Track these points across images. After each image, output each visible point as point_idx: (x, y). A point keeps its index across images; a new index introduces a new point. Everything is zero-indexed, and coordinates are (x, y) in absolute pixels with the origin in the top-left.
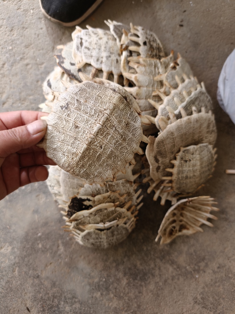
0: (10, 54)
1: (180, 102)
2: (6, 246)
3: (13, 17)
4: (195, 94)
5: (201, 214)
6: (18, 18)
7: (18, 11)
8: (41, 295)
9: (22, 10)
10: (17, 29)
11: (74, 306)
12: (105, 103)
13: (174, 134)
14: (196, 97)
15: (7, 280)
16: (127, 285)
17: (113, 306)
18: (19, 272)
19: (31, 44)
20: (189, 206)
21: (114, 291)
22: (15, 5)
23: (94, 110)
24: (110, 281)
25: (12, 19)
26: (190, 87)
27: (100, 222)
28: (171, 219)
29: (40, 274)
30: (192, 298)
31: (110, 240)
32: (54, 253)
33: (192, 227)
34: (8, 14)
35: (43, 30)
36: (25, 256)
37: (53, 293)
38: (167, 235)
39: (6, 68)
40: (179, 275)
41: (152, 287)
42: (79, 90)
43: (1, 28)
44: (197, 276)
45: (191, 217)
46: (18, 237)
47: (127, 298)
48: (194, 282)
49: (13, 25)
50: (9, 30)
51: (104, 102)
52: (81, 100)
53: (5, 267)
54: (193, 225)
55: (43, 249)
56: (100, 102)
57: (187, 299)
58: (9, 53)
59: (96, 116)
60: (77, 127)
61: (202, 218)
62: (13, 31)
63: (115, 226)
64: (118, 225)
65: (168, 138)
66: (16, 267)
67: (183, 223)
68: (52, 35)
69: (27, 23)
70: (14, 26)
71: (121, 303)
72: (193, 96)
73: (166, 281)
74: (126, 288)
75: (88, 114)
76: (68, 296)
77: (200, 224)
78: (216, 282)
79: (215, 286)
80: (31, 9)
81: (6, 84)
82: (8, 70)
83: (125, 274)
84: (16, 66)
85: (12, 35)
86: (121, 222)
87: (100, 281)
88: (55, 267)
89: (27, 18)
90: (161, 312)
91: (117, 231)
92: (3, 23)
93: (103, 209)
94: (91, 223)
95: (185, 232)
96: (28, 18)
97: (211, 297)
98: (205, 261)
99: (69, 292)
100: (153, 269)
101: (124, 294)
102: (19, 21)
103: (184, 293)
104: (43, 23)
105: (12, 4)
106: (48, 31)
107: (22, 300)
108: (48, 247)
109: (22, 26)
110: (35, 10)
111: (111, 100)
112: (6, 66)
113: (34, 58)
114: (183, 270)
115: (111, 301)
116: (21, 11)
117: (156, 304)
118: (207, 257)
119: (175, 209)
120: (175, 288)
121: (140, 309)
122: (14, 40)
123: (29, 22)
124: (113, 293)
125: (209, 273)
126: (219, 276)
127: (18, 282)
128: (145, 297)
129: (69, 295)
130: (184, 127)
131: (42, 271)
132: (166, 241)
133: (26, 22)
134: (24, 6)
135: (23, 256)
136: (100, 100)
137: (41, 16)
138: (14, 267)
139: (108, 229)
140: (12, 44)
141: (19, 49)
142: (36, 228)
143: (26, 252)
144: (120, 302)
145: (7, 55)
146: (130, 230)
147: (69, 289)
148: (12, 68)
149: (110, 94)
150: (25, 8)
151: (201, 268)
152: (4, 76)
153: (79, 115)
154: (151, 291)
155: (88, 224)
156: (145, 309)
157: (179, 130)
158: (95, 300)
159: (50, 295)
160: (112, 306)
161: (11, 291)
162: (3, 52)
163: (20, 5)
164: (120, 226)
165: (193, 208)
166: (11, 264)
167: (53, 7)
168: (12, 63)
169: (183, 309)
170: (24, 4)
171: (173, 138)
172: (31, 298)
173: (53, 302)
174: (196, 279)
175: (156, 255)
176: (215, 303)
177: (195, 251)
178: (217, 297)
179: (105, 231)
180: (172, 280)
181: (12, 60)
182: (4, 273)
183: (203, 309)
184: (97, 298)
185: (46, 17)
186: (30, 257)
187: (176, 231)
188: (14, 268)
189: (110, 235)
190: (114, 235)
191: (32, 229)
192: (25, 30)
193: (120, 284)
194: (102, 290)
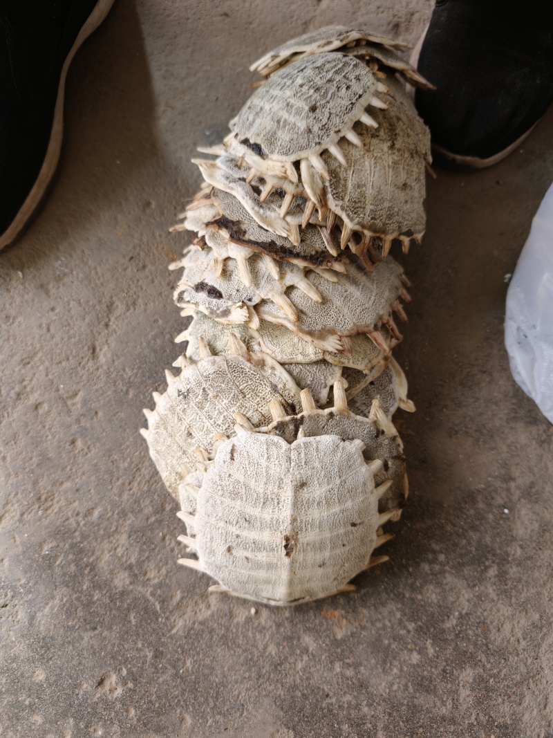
12: (247, 409)
23: (224, 417)
42: (214, 370)
51: (246, 407)
52: (209, 392)
56: (238, 405)
59: (224, 428)
60: (190, 434)
68: (83, 318)
69: (14, 305)
75: (213, 420)
84: (8, 416)
89: (12, 293)
111: (260, 406)
113: (51, 385)
123: (18, 300)
133: (11, 303)
136: (241, 401)
141: (7, 373)
149: (264, 393)
153: (198, 418)
192: (13, 323)
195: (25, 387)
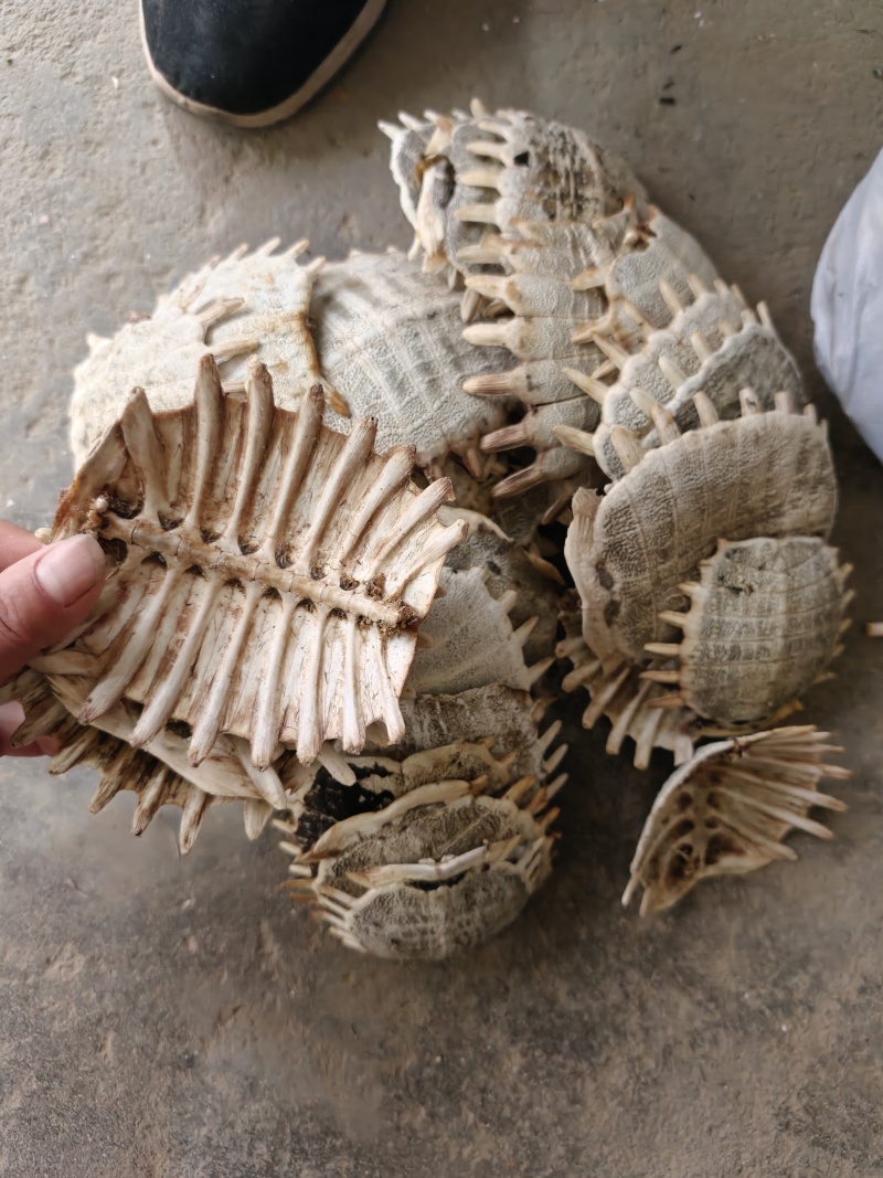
0: (43, 242)
1: (683, 373)
2: (67, 955)
3: (47, 107)
4: (736, 345)
5: (784, 793)
6: (67, 107)
7: (65, 83)
8: (204, 1131)
9: (79, 78)
10: (65, 149)
11: (330, 1166)
13: (667, 485)
14: (739, 354)
15: (77, 1083)
16: (525, 1075)
17: (477, 1160)
18: (119, 1049)
19: (120, 202)
20: (739, 767)
21: (477, 1100)
22: (54, 60)
24: (459, 1065)
25: (45, 112)
26: (716, 321)
27: (422, 857)
28: (675, 820)
29: (196, 1052)
30: (772, 1111)
31: (460, 925)
32: (246, 970)
33: (756, 845)
34: (27, 95)
35: (160, 146)
36: (140, 989)
37: (250, 1121)
38: (662, 881)
39: (31, 294)
40: (717, 1025)
41: (617, 1076)
43: (5, 148)
44: (784, 1028)
45: (746, 805)
46: (108, 918)
47: (527, 1124)
48: (776, 1051)
49: (49, 137)
50: (36, 154)
53: (67, 1032)
54: (759, 838)
55: (204, 957)
57: (751, 1117)
58: (38, 238)
61: (790, 807)
62: (49, 157)
63: (478, 871)
64: (486, 867)
65: (646, 498)
66: (106, 1030)
67: (719, 830)
68: (196, 164)
69: (99, 126)
70: (53, 138)
71: (506, 1143)
72: (727, 351)
73: (667, 1052)
74: (522, 1087)
76: (307, 1129)
77: (785, 829)
78: (857, 1046)
79: (855, 1061)
80: (112, 74)
81: (34, 351)
82: (39, 300)
83: (515, 1034)
84: (66, 285)
85: (46, 171)
86: (497, 855)
87: (423, 1064)
88: (253, 1023)
89: (99, 107)
90: (657, 1172)
91: (484, 890)
92: (12, 129)
93: (431, 804)
94: (388, 860)
95: (728, 862)
96: (104, 106)
97: (842, 1105)
98: (812, 969)
99: (309, 1113)
100: (617, 1008)
101: (515, 1107)
102: (71, 120)
103: (738, 1094)
104: (159, 121)
105: (42, 59)
106: (177, 149)
107: (135, 1155)
108: (222, 947)
109: (82, 137)
110: (129, 76)
112: (30, 286)
113: (133, 252)
114: (732, 1007)
115: (471, 1139)
116: (77, 83)
117: (635, 1142)
118: (815, 954)
119: (687, 781)
120: (704, 1077)
121: (577, 1163)
122: (57, 189)
123: (106, 120)
124: (472, 1108)
125: (828, 1012)
126: (868, 1023)
127: (115, 1085)
128: (592, 1115)
129: (310, 1126)
130: (707, 461)
131: (202, 1040)
132: (662, 901)
133: (96, 123)
134: (86, 63)
135: (131, 988)
137: (152, 96)
138: (99, 1030)
139: (451, 881)
140: (49, 205)
141: (75, 222)
142: (175, 881)
143: (142, 971)
144: (502, 1140)
145: (34, 246)
146: (530, 887)
147: (309, 1102)
148: (54, 291)
150: (90, 72)
151: (799, 995)
152: (26, 325)
154: (616, 1093)
155: (376, 864)
156: (597, 1163)
157: (687, 471)
158: (410, 1139)
159: (239, 1129)
160: (472, 1156)
161: (93, 1124)
162: (17, 237)
163: (71, 60)
164: (493, 868)
165: (756, 772)
166: (88, 1019)
167: (195, 59)
168: (52, 274)
169: (738, 1155)
170: (87, 56)
171: (666, 500)
172: (168, 1146)
173: (250, 1154)
174: (781, 1037)
175: (628, 957)
176: (860, 1125)
177: (768, 933)
178: (865, 1104)
179: (441, 890)
180: (693, 1045)
181: (51, 263)
182: (62, 1056)
183: (816, 1149)
184: (413, 1131)
185: (169, 101)
186: (158, 989)
187: (697, 861)
188: (98, 1036)
189: (459, 903)
190: (474, 903)
191: (159, 885)
192: (94, 152)
193: (496, 1073)
194: (433, 1097)
195: (96, 247)
